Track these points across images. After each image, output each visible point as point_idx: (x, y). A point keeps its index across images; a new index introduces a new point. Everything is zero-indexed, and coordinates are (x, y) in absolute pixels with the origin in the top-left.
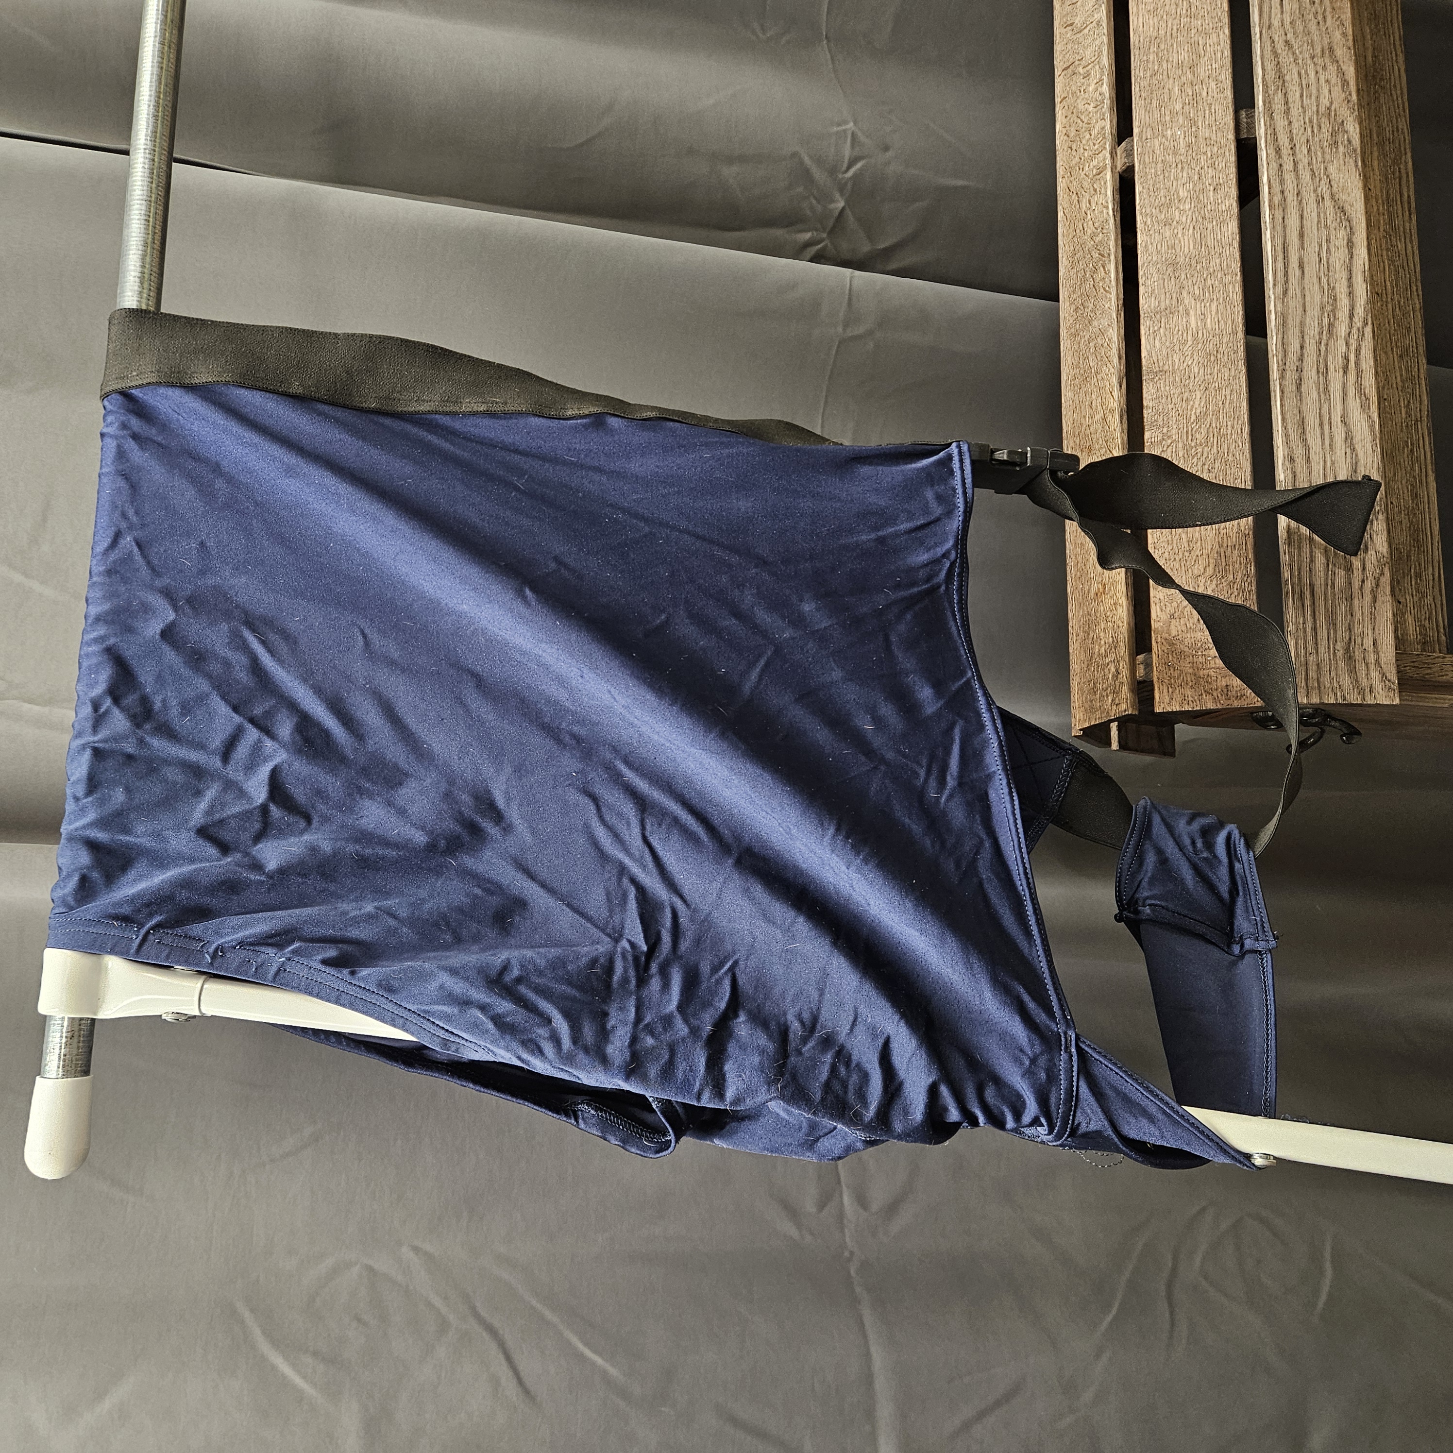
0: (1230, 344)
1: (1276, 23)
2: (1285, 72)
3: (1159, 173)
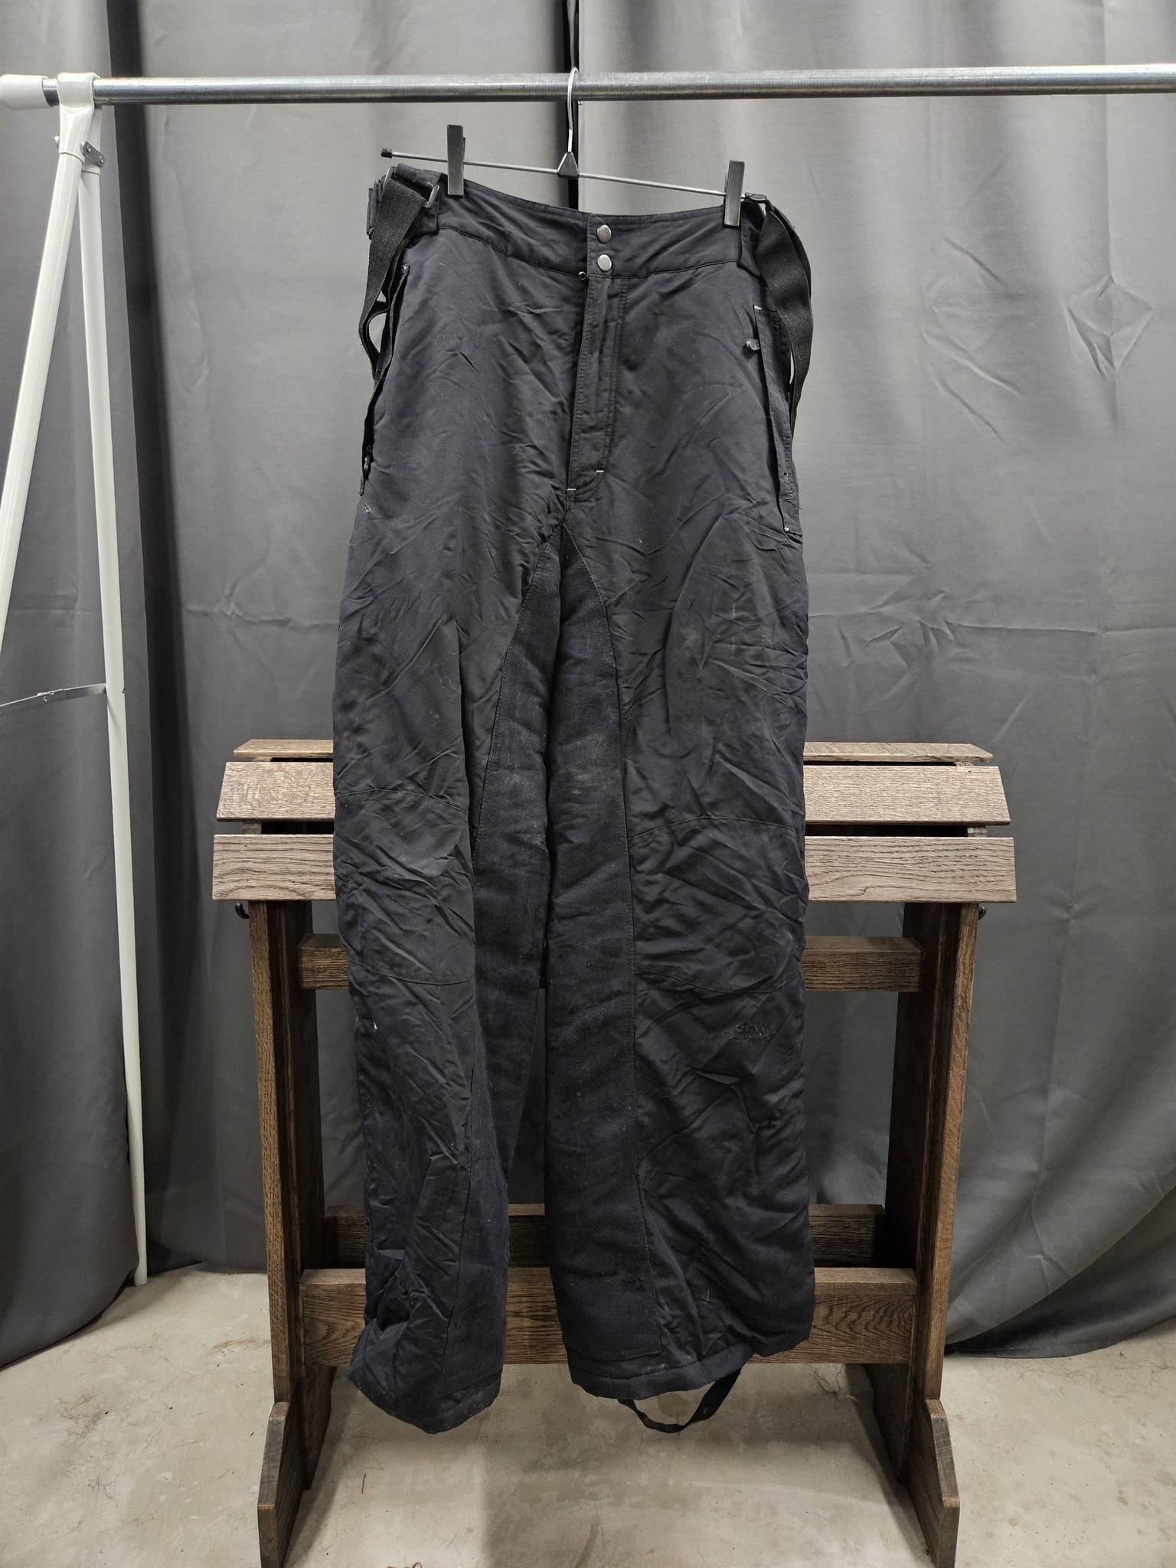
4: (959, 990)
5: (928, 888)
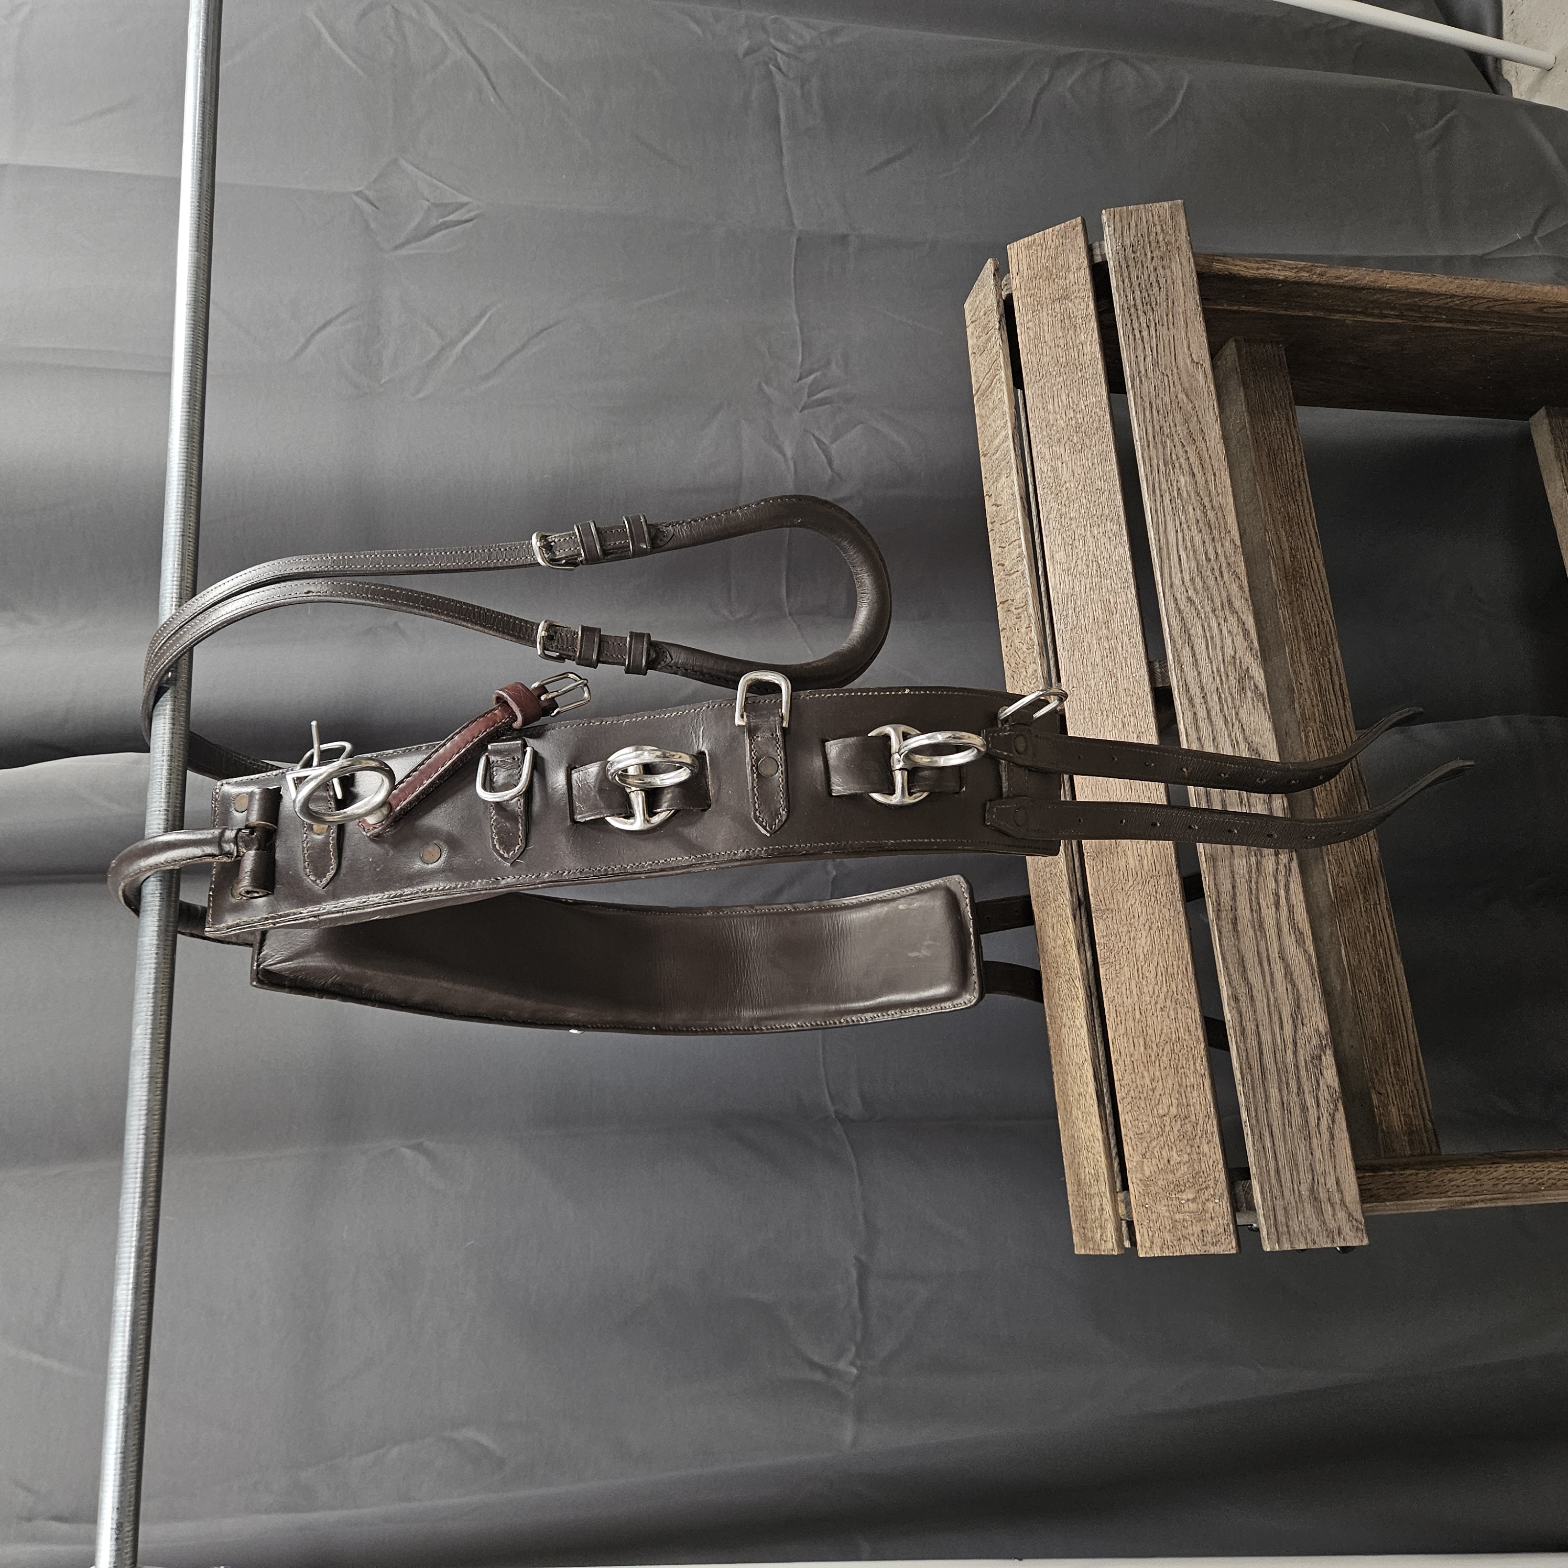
2: (1190, 626)
3: (1087, 720)
4: (1290, 274)
5: (1182, 294)
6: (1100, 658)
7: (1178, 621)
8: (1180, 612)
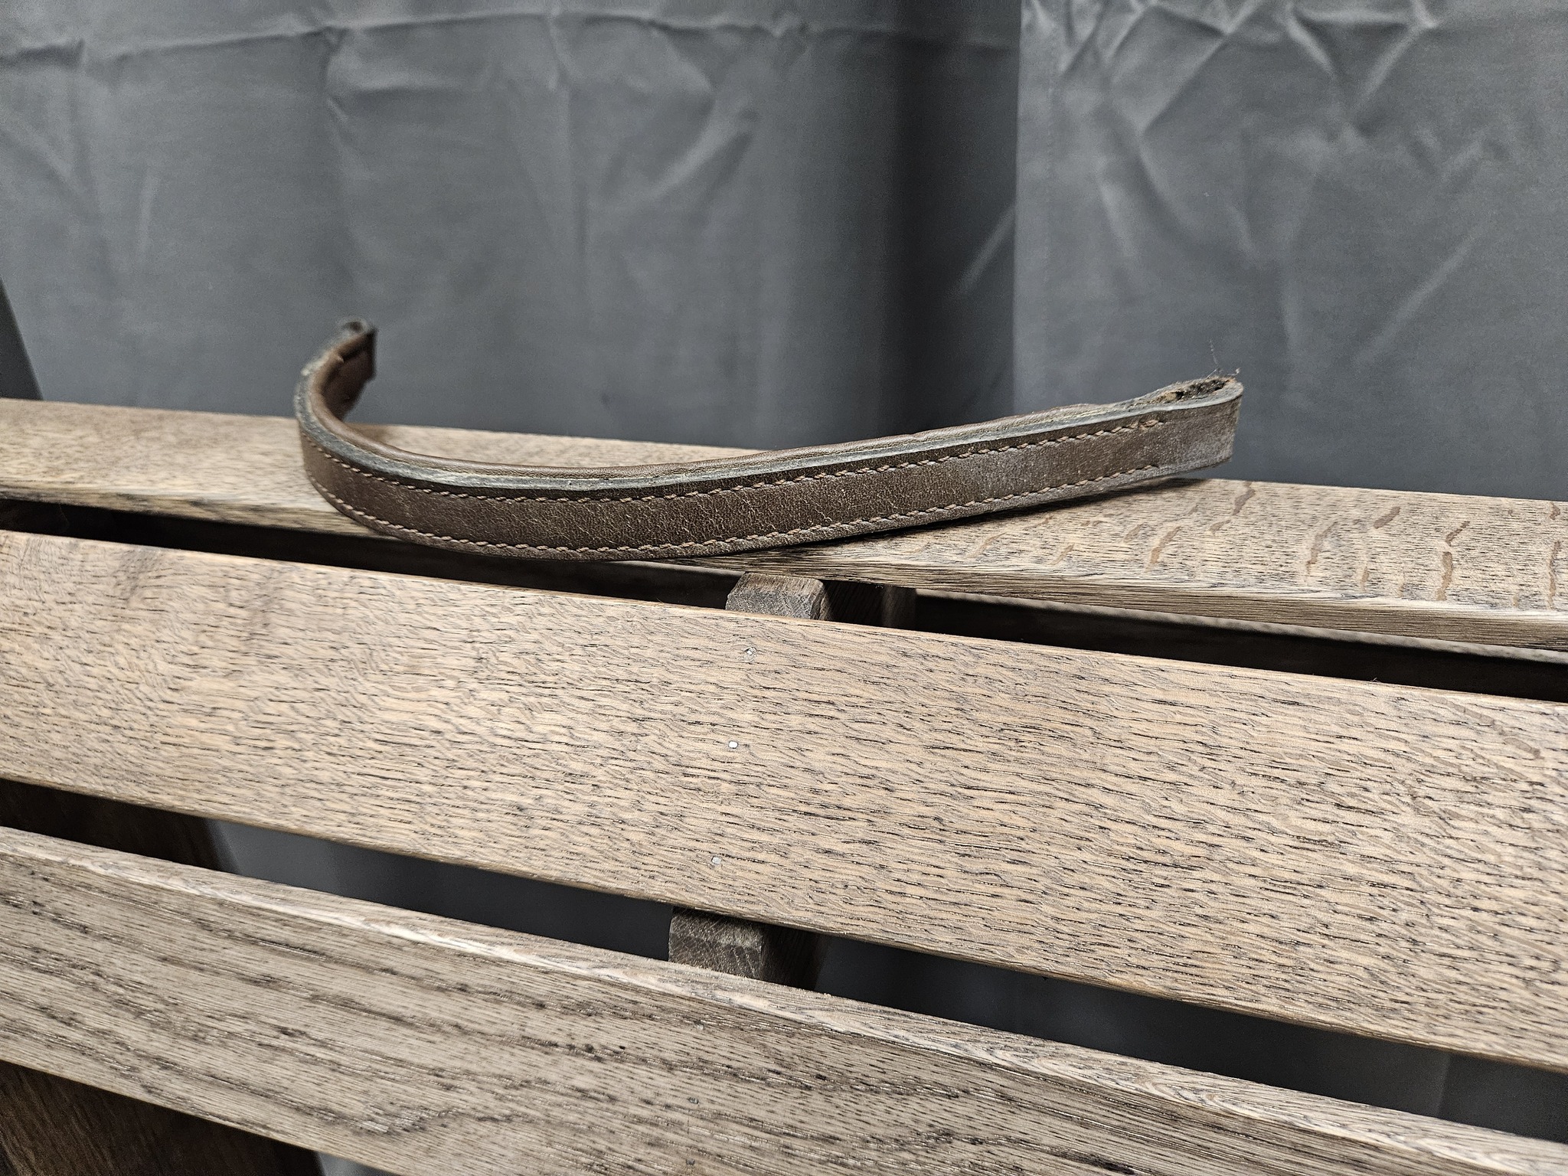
0: (119, 762)
1: (1021, 1124)
2: (835, 1100)
3: (635, 669)
6: (817, 766)
7: (867, 1070)
8: (906, 1089)
